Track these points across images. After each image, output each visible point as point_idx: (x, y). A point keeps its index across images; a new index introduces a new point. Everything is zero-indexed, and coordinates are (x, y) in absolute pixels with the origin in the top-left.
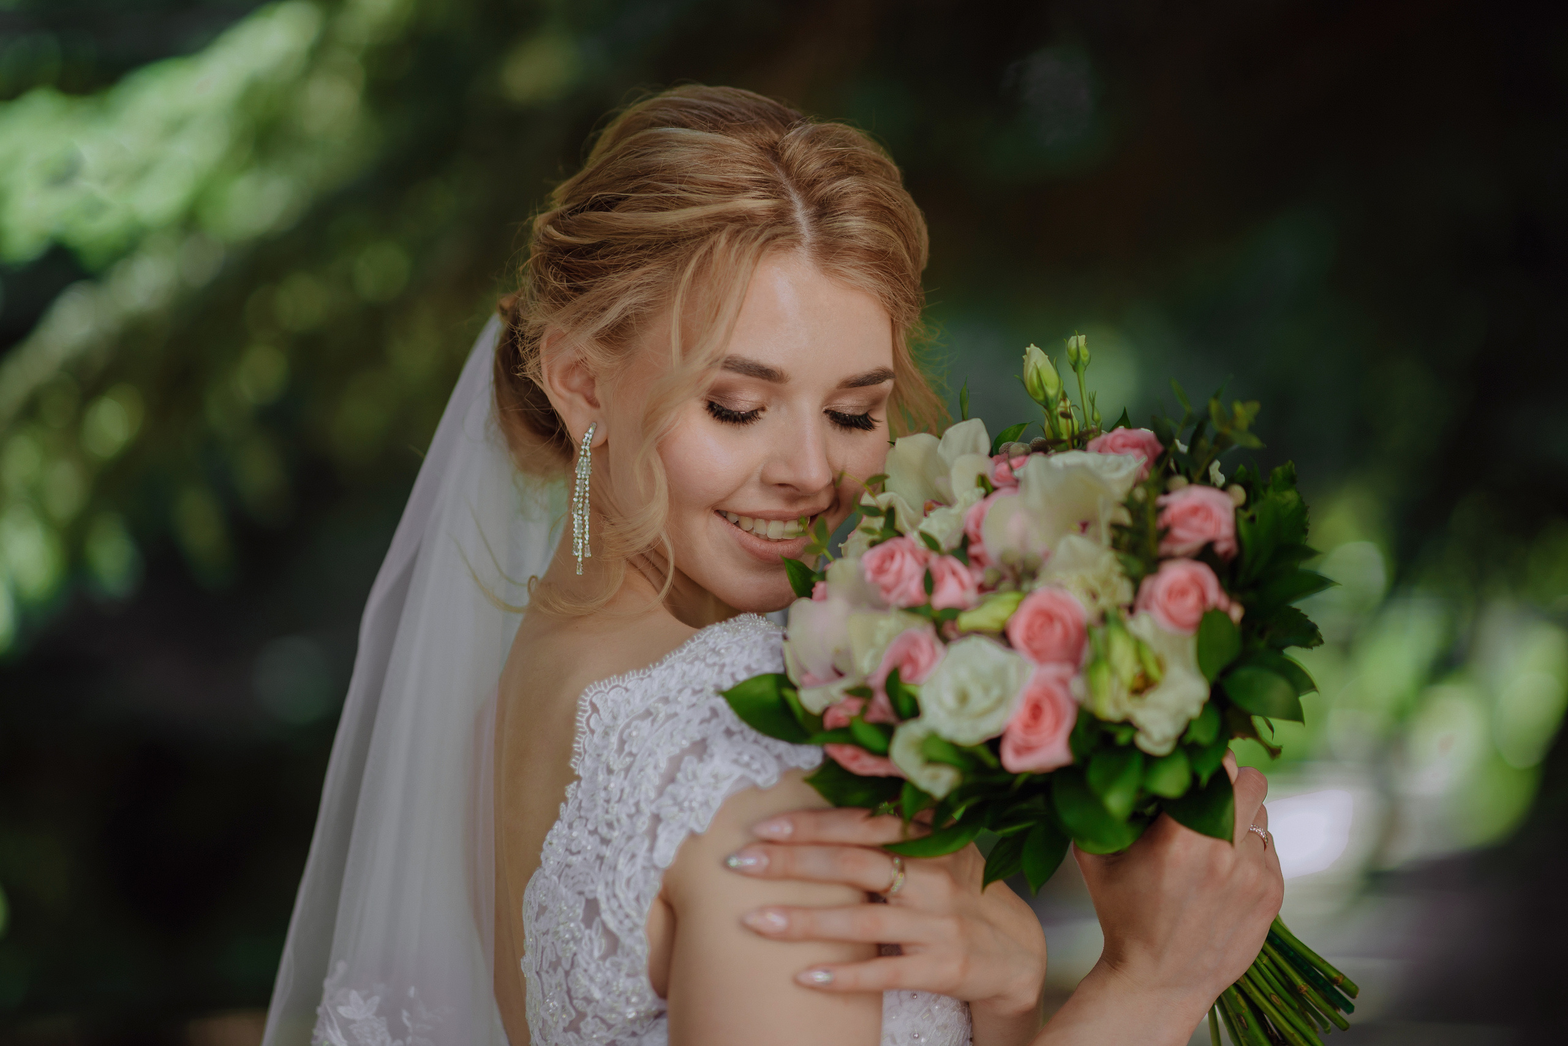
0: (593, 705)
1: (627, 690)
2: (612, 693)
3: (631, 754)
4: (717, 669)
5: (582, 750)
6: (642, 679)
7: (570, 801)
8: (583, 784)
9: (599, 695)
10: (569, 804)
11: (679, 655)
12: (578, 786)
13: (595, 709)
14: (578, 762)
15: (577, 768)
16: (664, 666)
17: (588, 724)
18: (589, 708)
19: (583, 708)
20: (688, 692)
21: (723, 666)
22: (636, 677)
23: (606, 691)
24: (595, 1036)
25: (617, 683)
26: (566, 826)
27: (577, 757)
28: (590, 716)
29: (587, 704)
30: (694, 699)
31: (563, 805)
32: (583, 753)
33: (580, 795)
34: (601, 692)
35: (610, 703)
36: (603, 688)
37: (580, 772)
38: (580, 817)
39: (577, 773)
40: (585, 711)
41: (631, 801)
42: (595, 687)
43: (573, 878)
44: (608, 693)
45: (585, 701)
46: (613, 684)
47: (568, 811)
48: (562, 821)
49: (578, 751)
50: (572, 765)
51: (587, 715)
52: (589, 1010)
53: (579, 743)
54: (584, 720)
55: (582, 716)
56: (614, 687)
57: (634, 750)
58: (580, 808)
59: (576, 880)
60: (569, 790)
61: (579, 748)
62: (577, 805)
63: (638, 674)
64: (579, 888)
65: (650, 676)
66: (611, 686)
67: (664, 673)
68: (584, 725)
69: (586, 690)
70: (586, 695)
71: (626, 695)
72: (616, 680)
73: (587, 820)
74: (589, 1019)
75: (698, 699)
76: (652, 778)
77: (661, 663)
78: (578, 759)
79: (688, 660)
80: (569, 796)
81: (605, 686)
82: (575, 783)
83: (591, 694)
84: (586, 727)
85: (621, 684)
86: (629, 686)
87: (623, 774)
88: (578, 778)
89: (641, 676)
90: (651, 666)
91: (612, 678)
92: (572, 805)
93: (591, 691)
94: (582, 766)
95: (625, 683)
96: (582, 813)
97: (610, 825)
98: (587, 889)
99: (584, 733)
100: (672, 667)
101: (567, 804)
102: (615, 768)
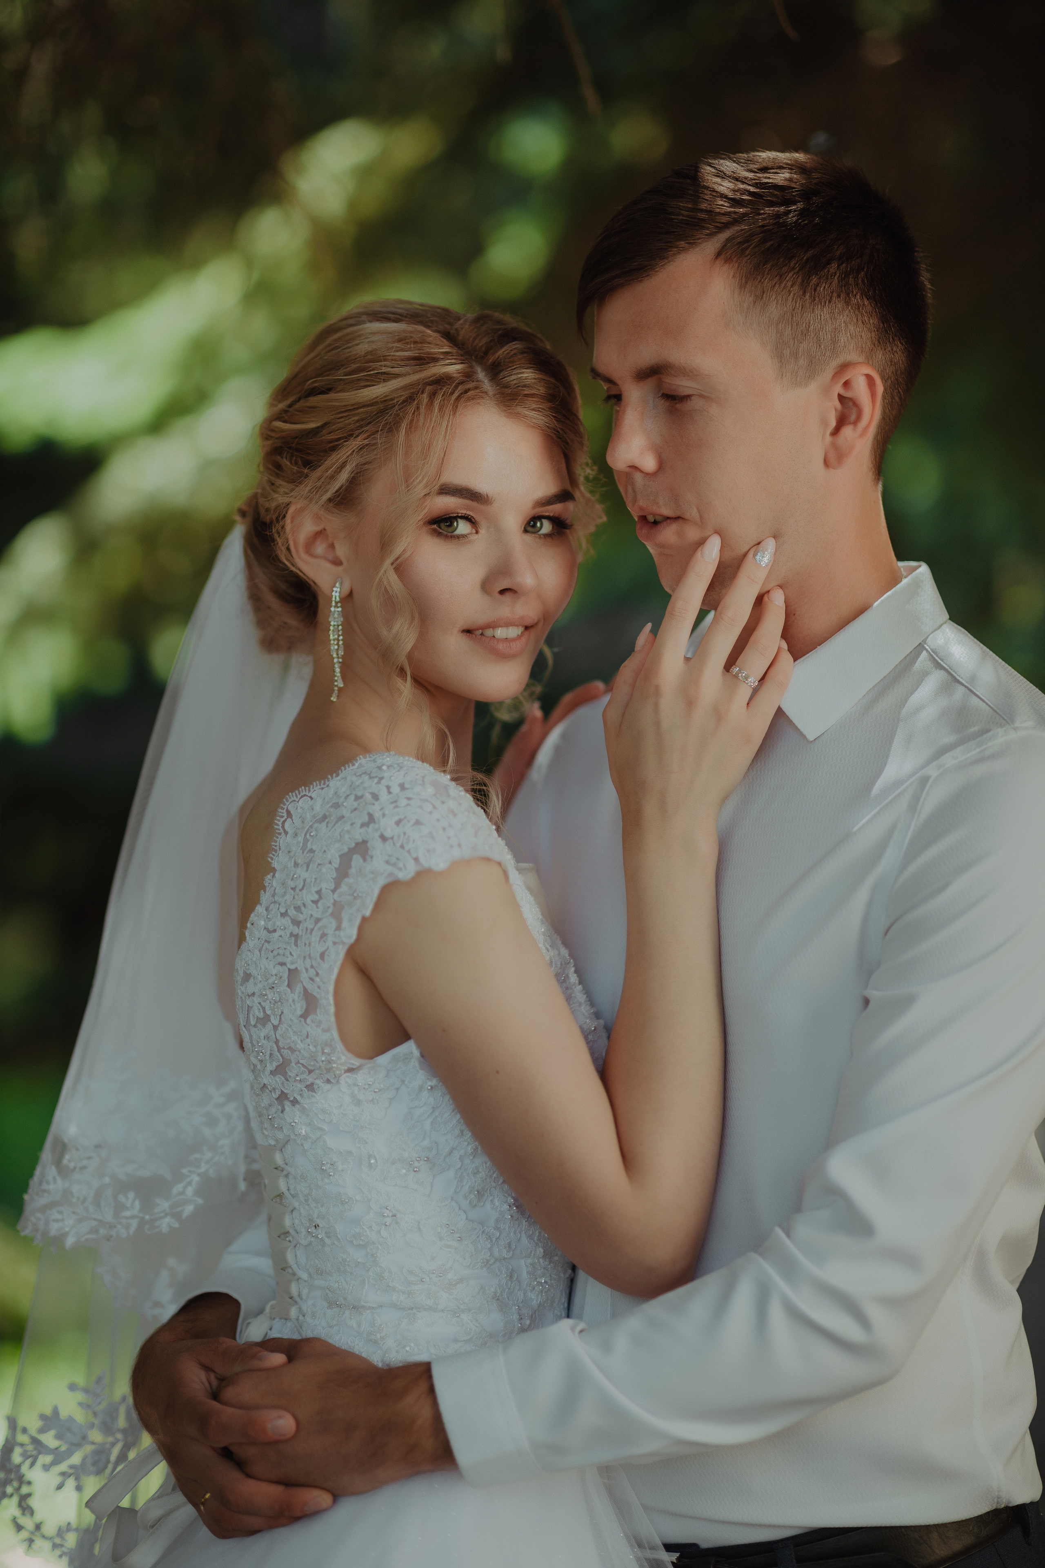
0: (288, 812)
1: (311, 798)
2: (301, 802)
3: (312, 851)
4: (376, 780)
5: (278, 847)
6: (322, 789)
7: (268, 889)
8: (277, 875)
9: (293, 804)
10: (267, 891)
11: (352, 768)
12: (273, 876)
13: (289, 814)
14: (274, 857)
15: (273, 862)
16: (339, 778)
17: (283, 827)
18: (285, 815)
19: (281, 814)
20: (352, 797)
21: (382, 778)
22: (319, 787)
23: (297, 800)
24: (298, 1078)
25: (304, 793)
26: (264, 909)
27: (274, 853)
28: (286, 820)
29: (285, 811)
30: (356, 804)
31: (262, 892)
32: (278, 850)
33: (274, 884)
34: (295, 801)
35: (299, 810)
36: (295, 798)
37: (275, 865)
38: (275, 902)
39: (273, 866)
40: (282, 817)
41: (314, 889)
42: (290, 798)
43: (272, 952)
44: (298, 802)
45: (283, 809)
46: (302, 794)
47: (266, 896)
48: (261, 904)
49: (275, 848)
50: (269, 859)
51: (284, 819)
52: (293, 1057)
53: (276, 842)
54: (280, 823)
55: (279, 821)
56: (302, 797)
57: (314, 848)
58: (274, 895)
59: (275, 953)
60: (267, 880)
61: (276, 846)
62: (273, 892)
63: (320, 785)
64: (280, 959)
65: (328, 786)
66: (301, 795)
67: (338, 784)
68: (280, 828)
69: (284, 800)
70: (285, 804)
71: (310, 802)
72: (304, 791)
73: (280, 904)
74: (293, 1064)
75: (359, 804)
76: (329, 873)
77: (337, 775)
78: (274, 855)
79: (358, 774)
80: (267, 884)
81: (297, 797)
82: (272, 874)
83: (287, 803)
84: (281, 829)
85: (307, 793)
86: (313, 795)
87: (305, 866)
88: (274, 870)
89: (322, 786)
90: (329, 777)
91: (300, 789)
92: (269, 891)
93: (287, 801)
94: (279, 861)
95: (311, 793)
96: (276, 898)
97: (298, 909)
98: (288, 960)
99: (280, 834)
100: (345, 778)
101: (265, 891)
102: (300, 861)
